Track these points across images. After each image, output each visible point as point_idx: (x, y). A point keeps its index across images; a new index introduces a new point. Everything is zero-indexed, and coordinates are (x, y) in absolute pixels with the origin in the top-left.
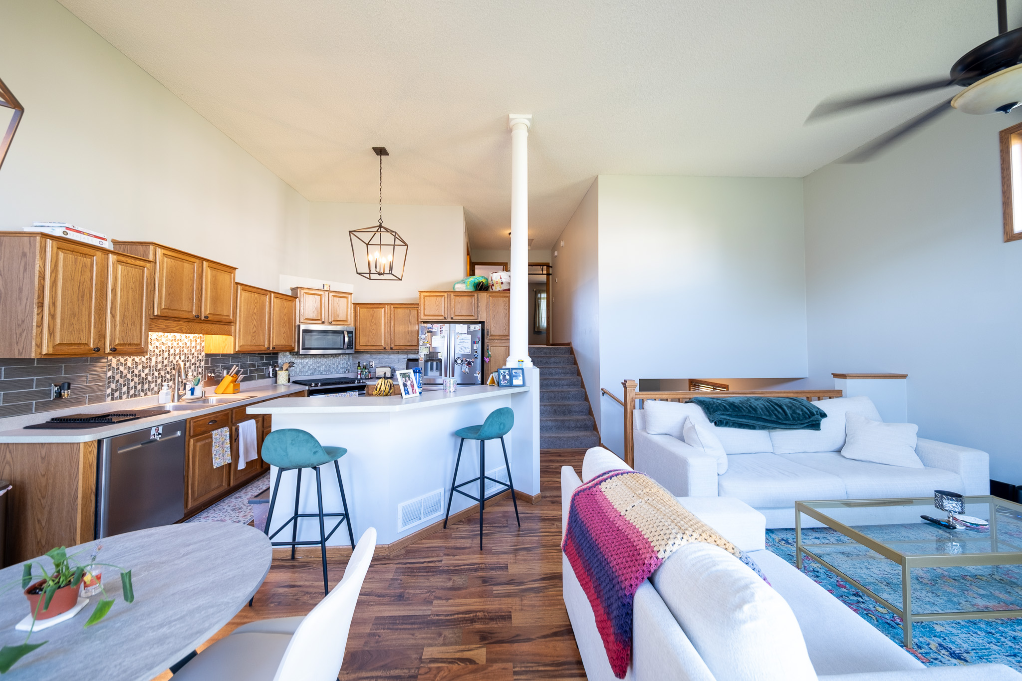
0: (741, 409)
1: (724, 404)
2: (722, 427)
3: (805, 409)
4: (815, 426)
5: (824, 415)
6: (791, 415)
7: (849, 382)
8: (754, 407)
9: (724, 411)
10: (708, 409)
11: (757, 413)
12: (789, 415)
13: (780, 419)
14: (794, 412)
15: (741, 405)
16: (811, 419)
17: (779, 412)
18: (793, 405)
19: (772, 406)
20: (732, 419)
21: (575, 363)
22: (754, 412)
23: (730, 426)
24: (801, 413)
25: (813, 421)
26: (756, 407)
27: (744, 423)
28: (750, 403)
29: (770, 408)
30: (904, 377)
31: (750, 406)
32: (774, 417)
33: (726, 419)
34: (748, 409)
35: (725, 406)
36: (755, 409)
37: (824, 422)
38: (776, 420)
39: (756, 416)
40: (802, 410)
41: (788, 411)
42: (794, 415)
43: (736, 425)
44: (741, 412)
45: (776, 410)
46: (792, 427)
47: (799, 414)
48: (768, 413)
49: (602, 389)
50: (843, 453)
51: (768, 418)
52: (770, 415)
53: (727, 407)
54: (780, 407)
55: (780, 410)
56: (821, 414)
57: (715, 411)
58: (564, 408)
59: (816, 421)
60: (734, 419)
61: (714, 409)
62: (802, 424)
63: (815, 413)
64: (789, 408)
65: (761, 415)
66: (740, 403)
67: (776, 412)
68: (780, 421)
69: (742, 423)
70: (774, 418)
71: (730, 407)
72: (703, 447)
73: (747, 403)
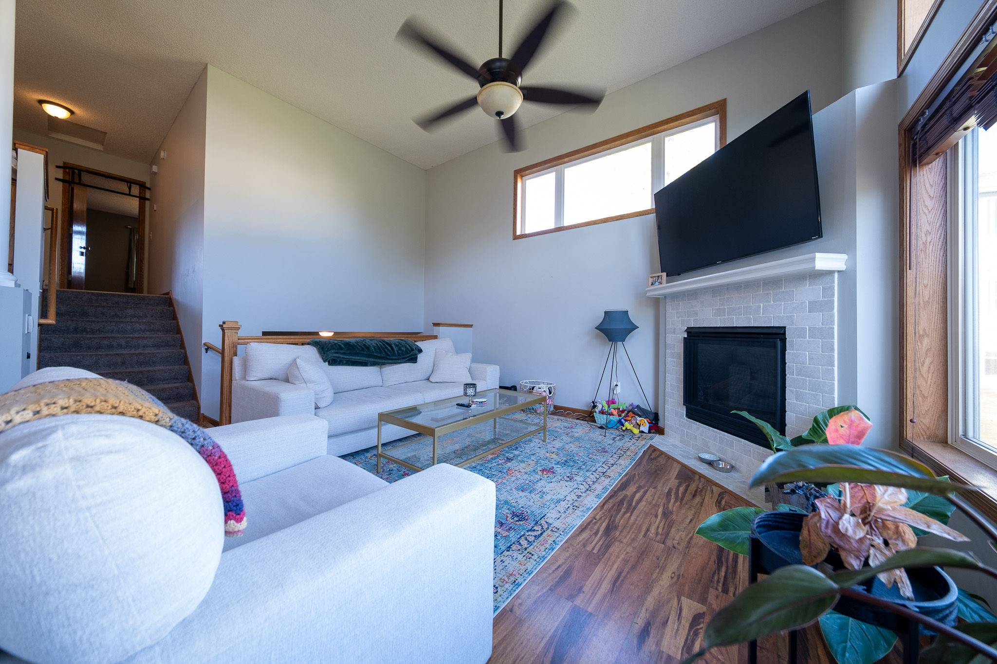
0: (355, 347)
1: (340, 344)
2: (336, 365)
3: (408, 346)
4: (413, 359)
5: (420, 351)
6: (397, 351)
7: (441, 328)
8: (367, 346)
9: (338, 349)
10: (323, 349)
11: (369, 351)
12: (396, 352)
13: (388, 355)
14: (400, 349)
15: (356, 344)
16: (411, 353)
17: (388, 350)
18: (400, 344)
19: (383, 344)
20: (345, 357)
21: (174, 317)
22: (367, 350)
23: (343, 364)
24: (404, 349)
25: (412, 355)
26: (369, 346)
27: (357, 360)
28: (365, 342)
29: (381, 346)
30: (471, 326)
31: (364, 345)
32: (384, 353)
33: (340, 357)
34: (362, 348)
35: (340, 346)
36: (368, 348)
37: (420, 357)
38: (385, 356)
39: (369, 353)
40: (406, 347)
41: (395, 349)
42: (399, 351)
43: (349, 362)
44: (355, 350)
45: (386, 348)
46: (397, 361)
47: (403, 350)
48: (379, 351)
49: (205, 344)
50: (431, 379)
51: (379, 355)
52: (381, 352)
53: (343, 346)
54: (390, 345)
55: (389, 348)
56: (418, 350)
57: (328, 351)
58: (140, 376)
59: (414, 355)
60: (348, 357)
61: (328, 349)
62: (404, 358)
63: (414, 349)
64: (396, 345)
65: (373, 352)
66: (356, 343)
67: (386, 350)
68: (388, 357)
69: (356, 360)
70: (383, 355)
71: (345, 346)
72: (306, 383)
73: (362, 343)
